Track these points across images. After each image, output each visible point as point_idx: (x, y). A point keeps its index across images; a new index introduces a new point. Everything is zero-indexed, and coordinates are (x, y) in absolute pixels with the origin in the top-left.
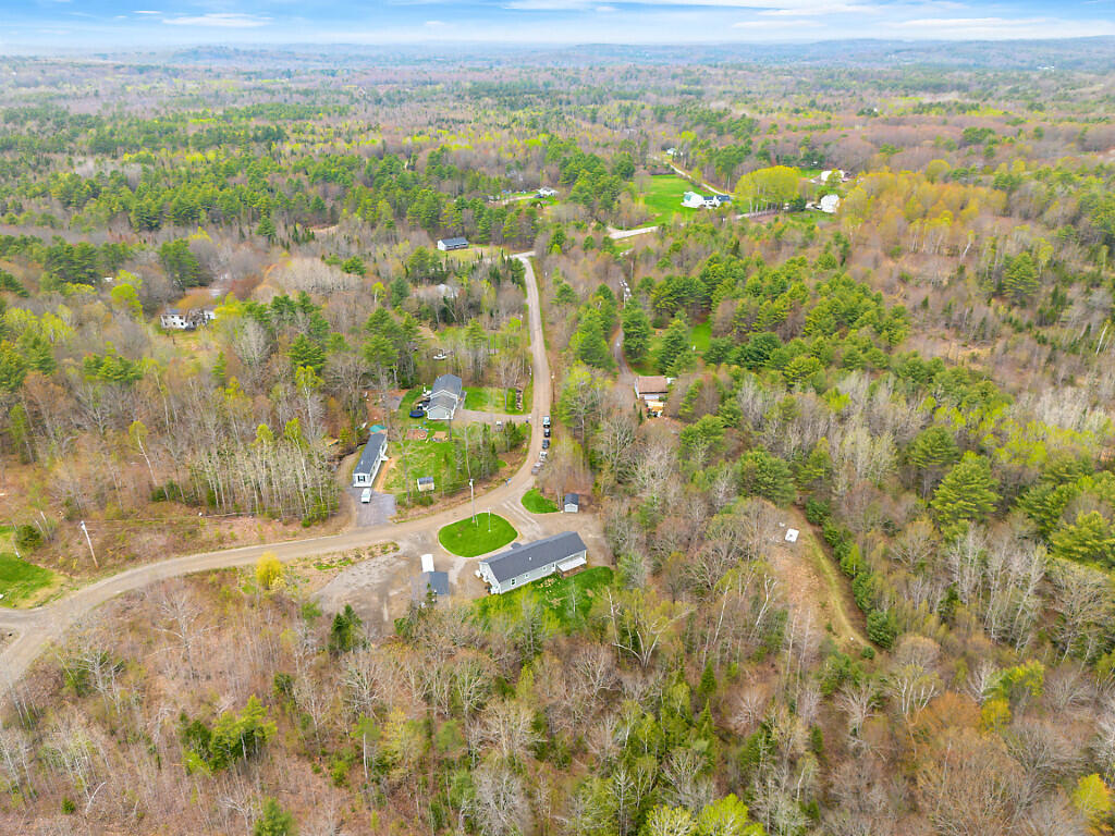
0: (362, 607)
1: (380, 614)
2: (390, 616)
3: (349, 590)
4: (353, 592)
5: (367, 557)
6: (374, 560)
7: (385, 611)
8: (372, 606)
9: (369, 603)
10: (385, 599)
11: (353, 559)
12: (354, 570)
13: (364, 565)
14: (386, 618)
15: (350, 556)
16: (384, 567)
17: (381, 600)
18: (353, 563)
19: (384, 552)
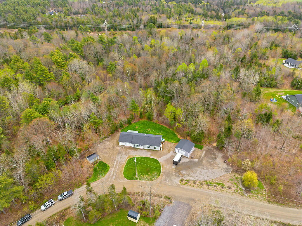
0: (211, 161)
1: (205, 155)
2: (203, 152)
3: (213, 170)
4: (211, 169)
5: (197, 182)
6: (195, 179)
7: (203, 155)
8: (207, 159)
9: (207, 161)
10: (200, 160)
11: (204, 183)
12: (206, 178)
13: (200, 179)
14: (204, 152)
15: (205, 186)
16: (192, 174)
17: (202, 160)
18: (205, 181)
19: (188, 181)
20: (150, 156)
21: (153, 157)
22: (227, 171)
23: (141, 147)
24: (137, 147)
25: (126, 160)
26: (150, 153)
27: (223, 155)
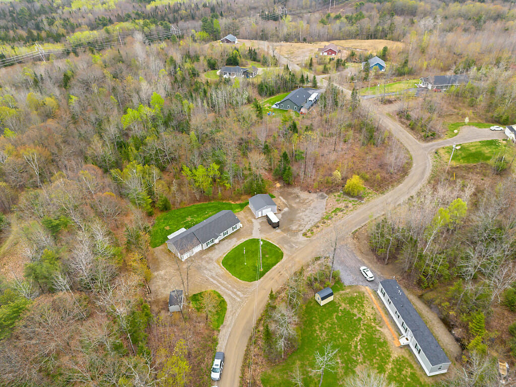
0: (297, 200)
1: (285, 199)
4: (309, 206)
6: (313, 225)
7: (284, 201)
8: (292, 202)
9: (296, 203)
10: (288, 206)
11: (325, 220)
13: (316, 221)
14: (281, 198)
16: (303, 223)
17: (290, 205)
18: (323, 218)
19: (311, 231)
20: (239, 241)
21: (243, 240)
22: (323, 197)
23: (216, 241)
24: (211, 245)
25: (219, 267)
26: (235, 239)
27: (299, 187)
